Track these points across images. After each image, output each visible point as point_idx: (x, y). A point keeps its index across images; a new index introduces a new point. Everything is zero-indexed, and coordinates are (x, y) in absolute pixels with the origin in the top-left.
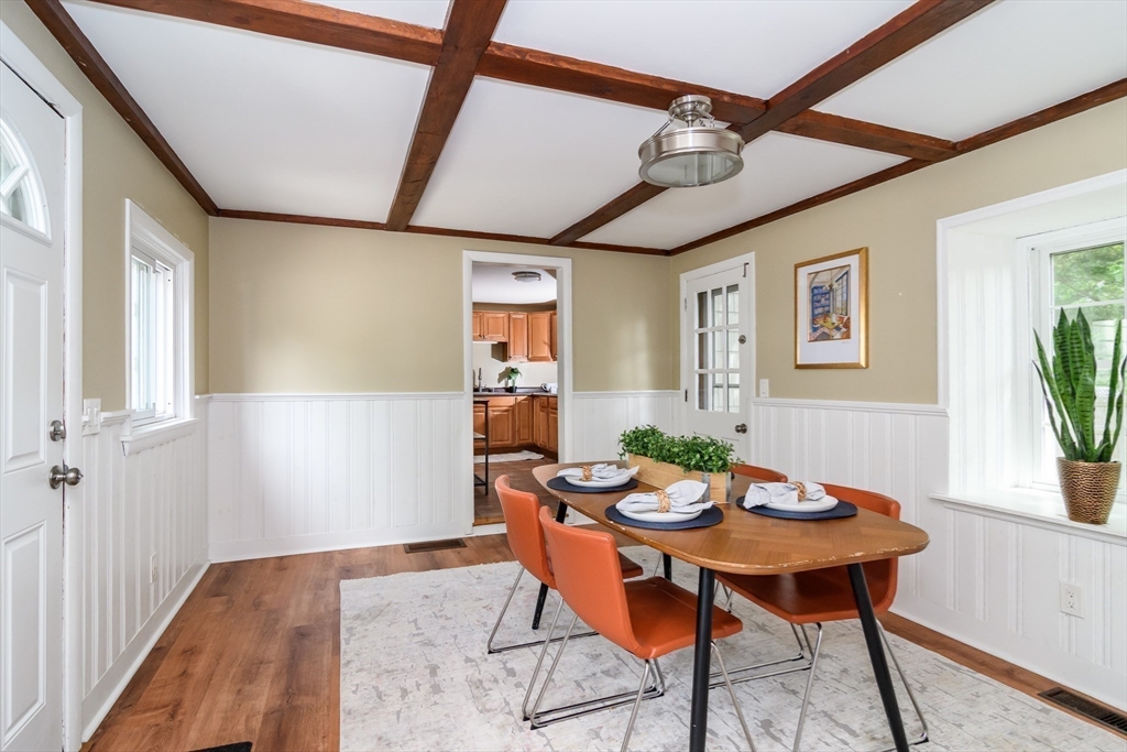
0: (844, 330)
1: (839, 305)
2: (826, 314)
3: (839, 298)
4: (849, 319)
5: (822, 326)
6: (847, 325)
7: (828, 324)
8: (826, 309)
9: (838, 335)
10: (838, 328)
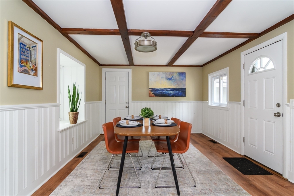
0: (34, 71)
1: (33, 59)
2: (27, 61)
3: (33, 56)
4: (36, 67)
5: (25, 66)
6: (36, 70)
7: (28, 66)
8: (27, 58)
9: (32, 73)
10: (33, 70)
